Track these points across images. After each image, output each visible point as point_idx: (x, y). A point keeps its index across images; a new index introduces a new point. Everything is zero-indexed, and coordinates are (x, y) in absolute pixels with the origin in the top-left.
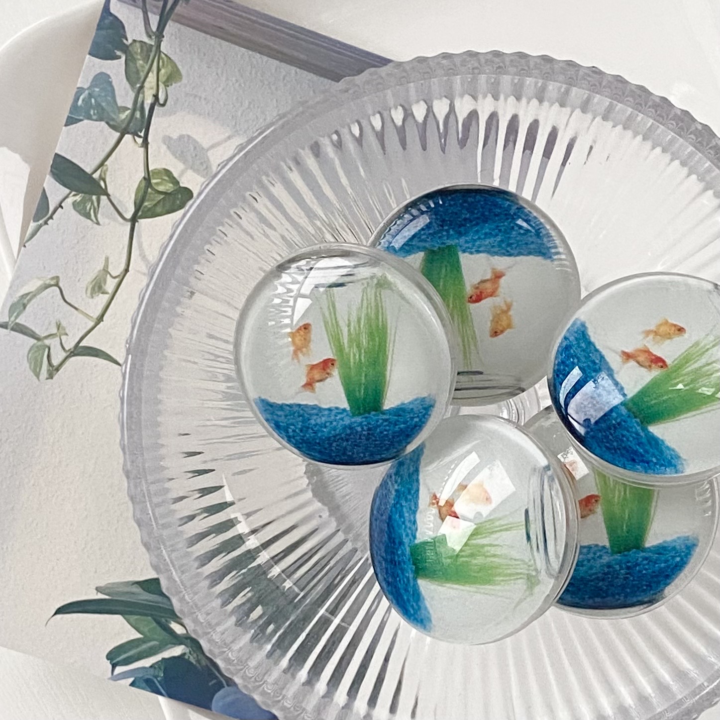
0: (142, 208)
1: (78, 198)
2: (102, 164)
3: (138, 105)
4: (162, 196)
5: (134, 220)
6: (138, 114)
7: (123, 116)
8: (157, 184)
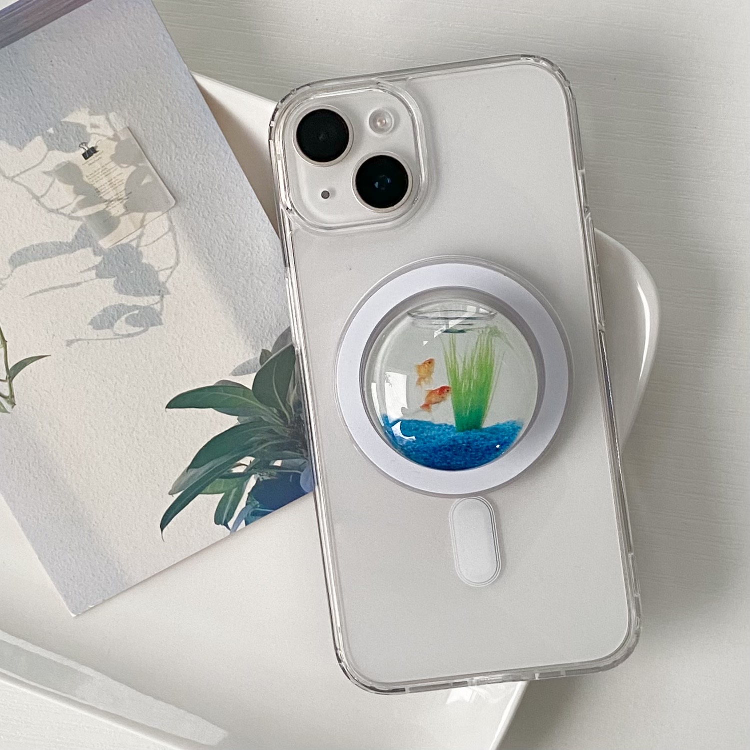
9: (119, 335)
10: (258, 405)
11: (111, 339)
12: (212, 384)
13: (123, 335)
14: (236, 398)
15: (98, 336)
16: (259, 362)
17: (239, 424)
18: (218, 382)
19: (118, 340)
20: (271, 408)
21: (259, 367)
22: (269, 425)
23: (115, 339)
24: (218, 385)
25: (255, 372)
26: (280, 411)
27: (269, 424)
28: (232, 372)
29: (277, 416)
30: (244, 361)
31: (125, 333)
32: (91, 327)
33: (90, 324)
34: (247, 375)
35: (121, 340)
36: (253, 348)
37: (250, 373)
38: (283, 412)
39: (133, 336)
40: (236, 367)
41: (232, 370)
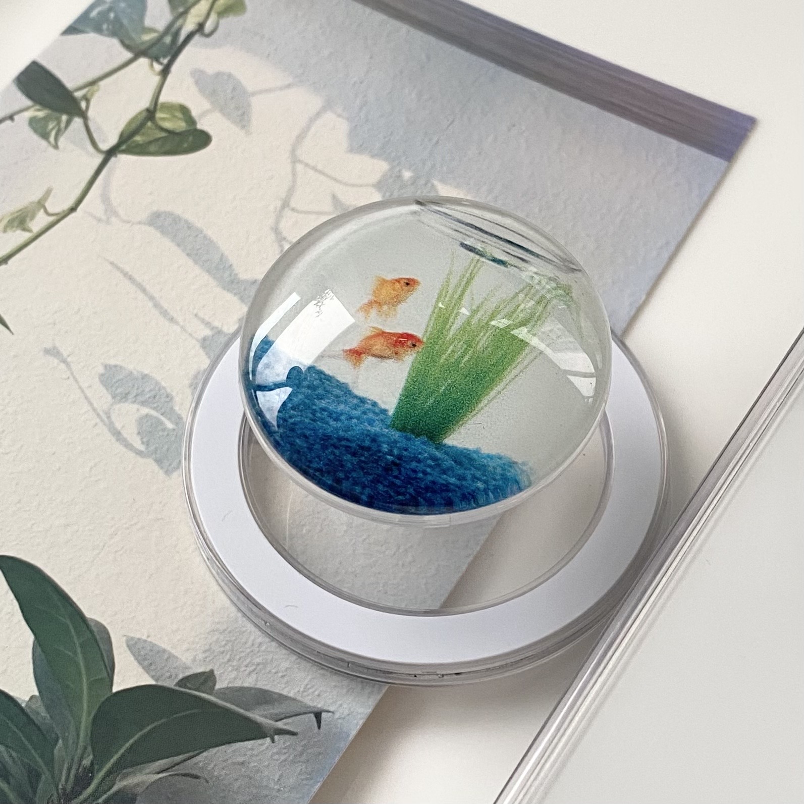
0: (129, 142)
1: (41, 114)
2: (93, 83)
3: (172, 30)
4: (164, 134)
5: (110, 153)
6: (168, 40)
7: (147, 37)
8: (163, 119)
9: (109, 417)
10: (85, 721)
11: (94, 410)
12: (88, 614)
13: (111, 423)
14: (80, 674)
15: (90, 387)
16: (181, 676)
17: (23, 705)
18: (98, 624)
19: (98, 420)
20: (89, 749)
21: (170, 684)
22: (47, 764)
23: (98, 415)
24: (92, 624)
25: (157, 680)
26: (90, 771)
27: (50, 762)
28: (132, 638)
29: (78, 770)
30: (168, 648)
31: (118, 426)
32: (101, 370)
33: (106, 366)
34: (141, 670)
35: (101, 424)
36: (205, 652)
37: (148, 673)
38: (92, 778)
39: (118, 440)
40: (149, 640)
41: (138, 636)
